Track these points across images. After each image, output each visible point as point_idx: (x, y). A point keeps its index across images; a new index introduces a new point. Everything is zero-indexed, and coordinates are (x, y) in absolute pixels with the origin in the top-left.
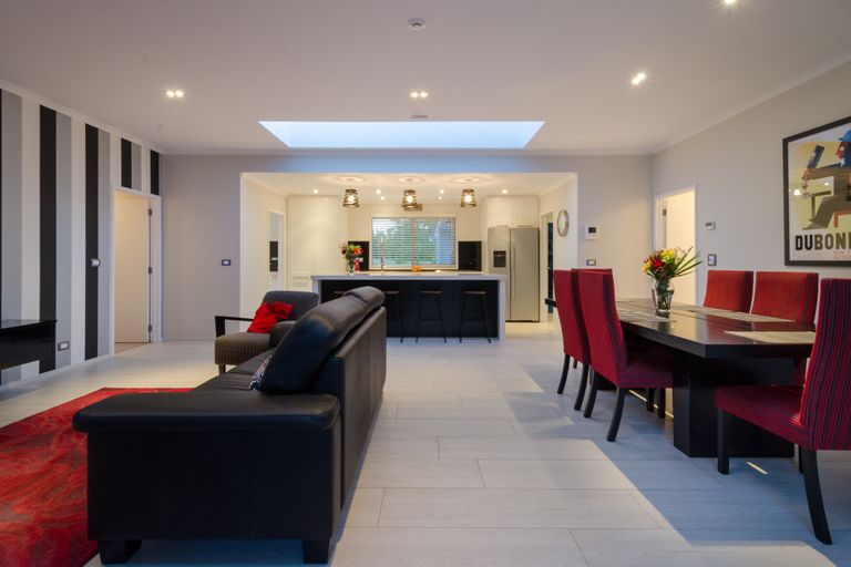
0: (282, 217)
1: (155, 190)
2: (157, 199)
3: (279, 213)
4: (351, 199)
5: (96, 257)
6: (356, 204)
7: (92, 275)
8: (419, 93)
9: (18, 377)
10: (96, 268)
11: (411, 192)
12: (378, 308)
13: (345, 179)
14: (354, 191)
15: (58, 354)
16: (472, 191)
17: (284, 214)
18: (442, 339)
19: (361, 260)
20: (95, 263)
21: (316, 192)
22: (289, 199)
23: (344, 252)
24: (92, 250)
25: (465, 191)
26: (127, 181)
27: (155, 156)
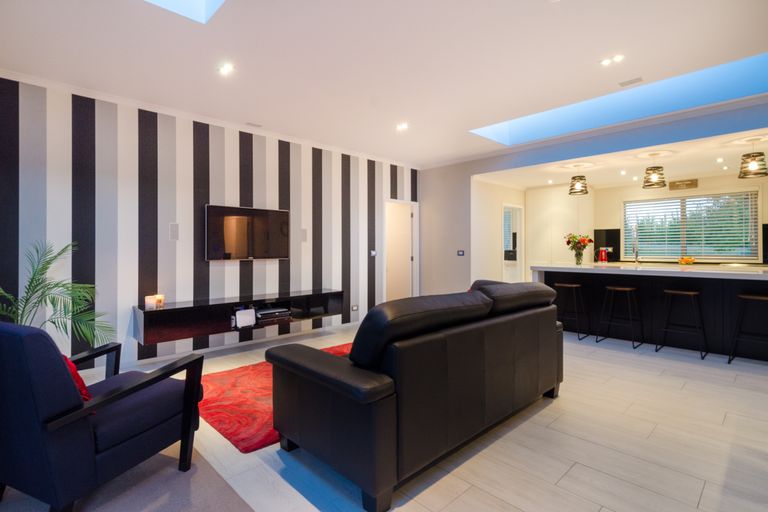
0: (520, 209)
1: (414, 198)
2: (416, 204)
3: (518, 206)
4: (578, 186)
5: (374, 250)
6: (585, 191)
7: (372, 261)
8: (611, 58)
9: (330, 324)
10: (374, 257)
11: (656, 169)
12: (548, 304)
13: (571, 166)
14: (581, 178)
15: (352, 313)
16: (761, 154)
17: (522, 207)
18: (698, 354)
19: (610, 249)
20: (373, 253)
21: (550, 182)
22: (527, 193)
23: (569, 243)
24: (371, 246)
25: (748, 156)
26: (394, 195)
27: (414, 173)
